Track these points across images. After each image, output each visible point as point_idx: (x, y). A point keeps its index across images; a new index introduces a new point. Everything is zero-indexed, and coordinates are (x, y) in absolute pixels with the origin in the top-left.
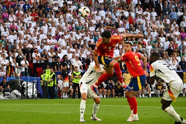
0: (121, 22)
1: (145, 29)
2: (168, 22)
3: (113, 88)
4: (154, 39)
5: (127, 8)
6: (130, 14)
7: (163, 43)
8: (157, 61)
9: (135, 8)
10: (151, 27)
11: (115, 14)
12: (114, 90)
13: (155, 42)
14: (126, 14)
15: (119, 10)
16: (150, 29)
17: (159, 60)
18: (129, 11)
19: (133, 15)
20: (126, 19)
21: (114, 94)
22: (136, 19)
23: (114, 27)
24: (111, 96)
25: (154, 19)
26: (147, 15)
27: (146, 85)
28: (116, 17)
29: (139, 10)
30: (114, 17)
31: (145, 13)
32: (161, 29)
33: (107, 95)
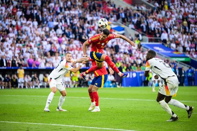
0: (11, 29)
1: (30, 34)
2: (47, 29)
3: (9, 80)
4: (38, 43)
5: (14, 18)
6: (17, 23)
7: (45, 46)
8: (154, 59)
9: (20, 18)
10: (35, 34)
11: (5, 23)
12: (10, 83)
13: (39, 45)
14: (14, 23)
15: (7, 20)
16: (34, 35)
17: (155, 57)
18: (16, 20)
19: (19, 23)
20: (14, 26)
21: (10, 85)
22: (22, 26)
23: (6, 33)
24: (8, 87)
25: (36, 27)
26: (30, 24)
27: (36, 79)
28: (6, 25)
29: (23, 20)
30: (4, 25)
31: (29, 22)
32: (43, 35)
33: (5, 87)
